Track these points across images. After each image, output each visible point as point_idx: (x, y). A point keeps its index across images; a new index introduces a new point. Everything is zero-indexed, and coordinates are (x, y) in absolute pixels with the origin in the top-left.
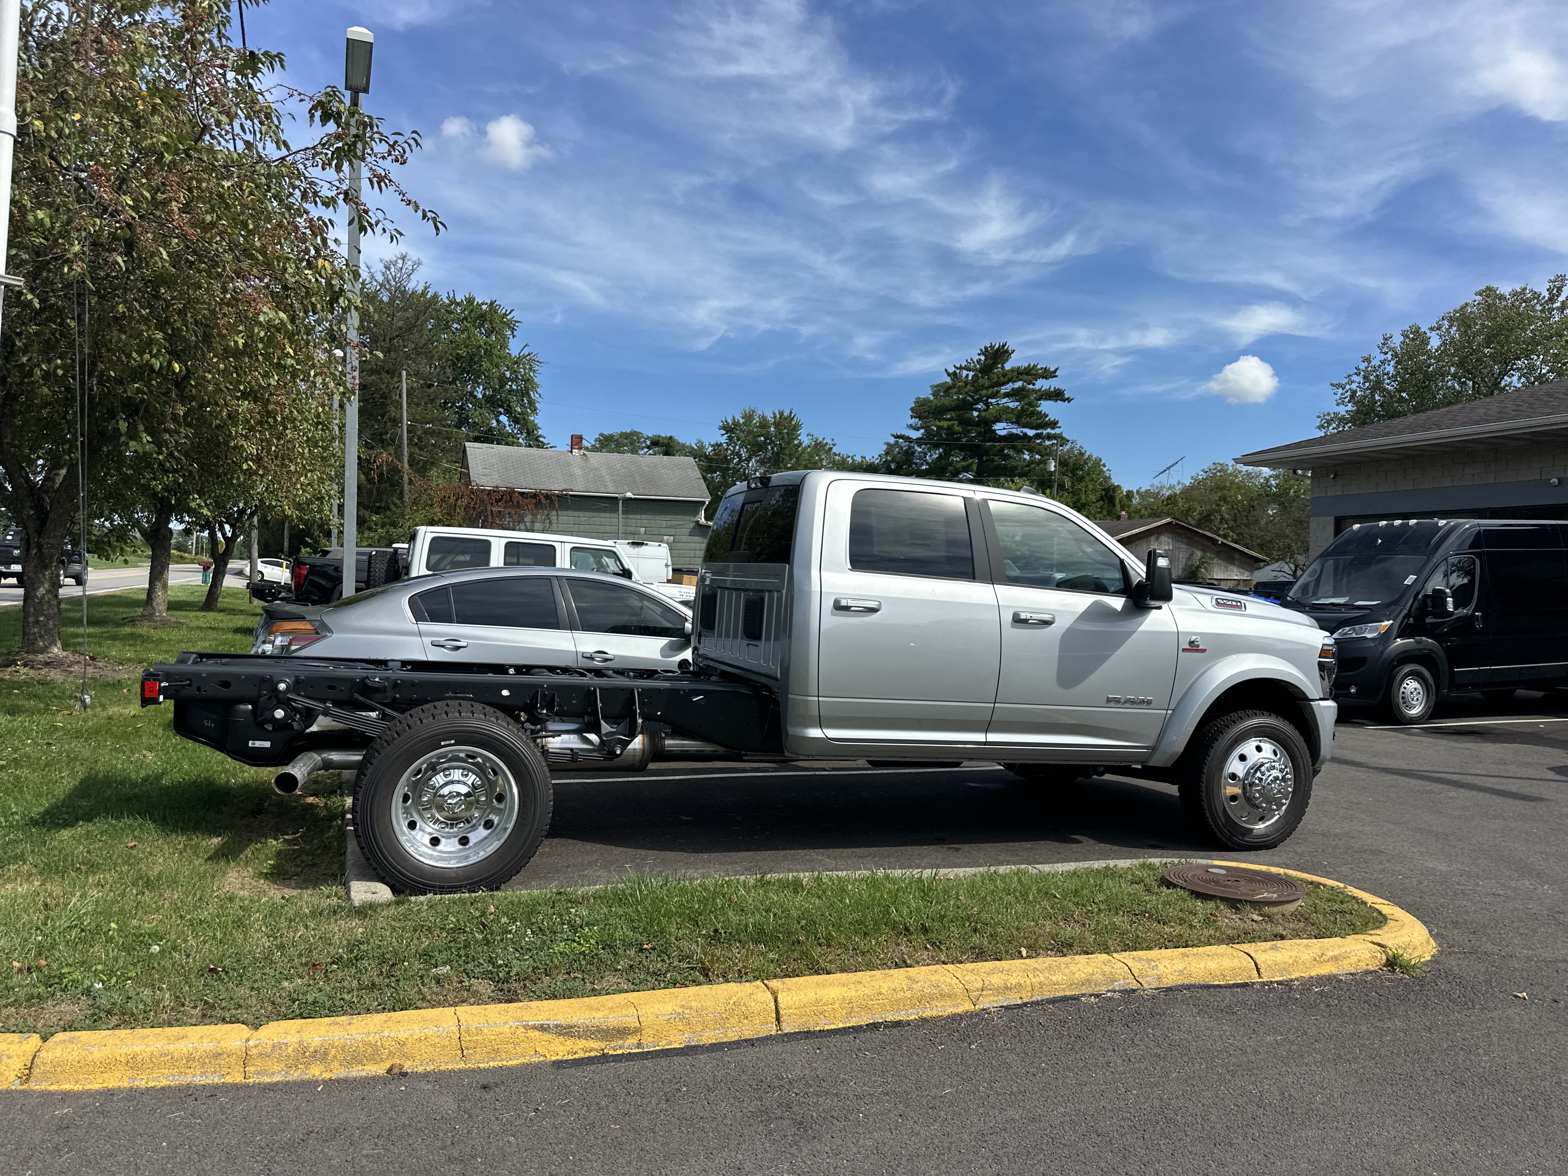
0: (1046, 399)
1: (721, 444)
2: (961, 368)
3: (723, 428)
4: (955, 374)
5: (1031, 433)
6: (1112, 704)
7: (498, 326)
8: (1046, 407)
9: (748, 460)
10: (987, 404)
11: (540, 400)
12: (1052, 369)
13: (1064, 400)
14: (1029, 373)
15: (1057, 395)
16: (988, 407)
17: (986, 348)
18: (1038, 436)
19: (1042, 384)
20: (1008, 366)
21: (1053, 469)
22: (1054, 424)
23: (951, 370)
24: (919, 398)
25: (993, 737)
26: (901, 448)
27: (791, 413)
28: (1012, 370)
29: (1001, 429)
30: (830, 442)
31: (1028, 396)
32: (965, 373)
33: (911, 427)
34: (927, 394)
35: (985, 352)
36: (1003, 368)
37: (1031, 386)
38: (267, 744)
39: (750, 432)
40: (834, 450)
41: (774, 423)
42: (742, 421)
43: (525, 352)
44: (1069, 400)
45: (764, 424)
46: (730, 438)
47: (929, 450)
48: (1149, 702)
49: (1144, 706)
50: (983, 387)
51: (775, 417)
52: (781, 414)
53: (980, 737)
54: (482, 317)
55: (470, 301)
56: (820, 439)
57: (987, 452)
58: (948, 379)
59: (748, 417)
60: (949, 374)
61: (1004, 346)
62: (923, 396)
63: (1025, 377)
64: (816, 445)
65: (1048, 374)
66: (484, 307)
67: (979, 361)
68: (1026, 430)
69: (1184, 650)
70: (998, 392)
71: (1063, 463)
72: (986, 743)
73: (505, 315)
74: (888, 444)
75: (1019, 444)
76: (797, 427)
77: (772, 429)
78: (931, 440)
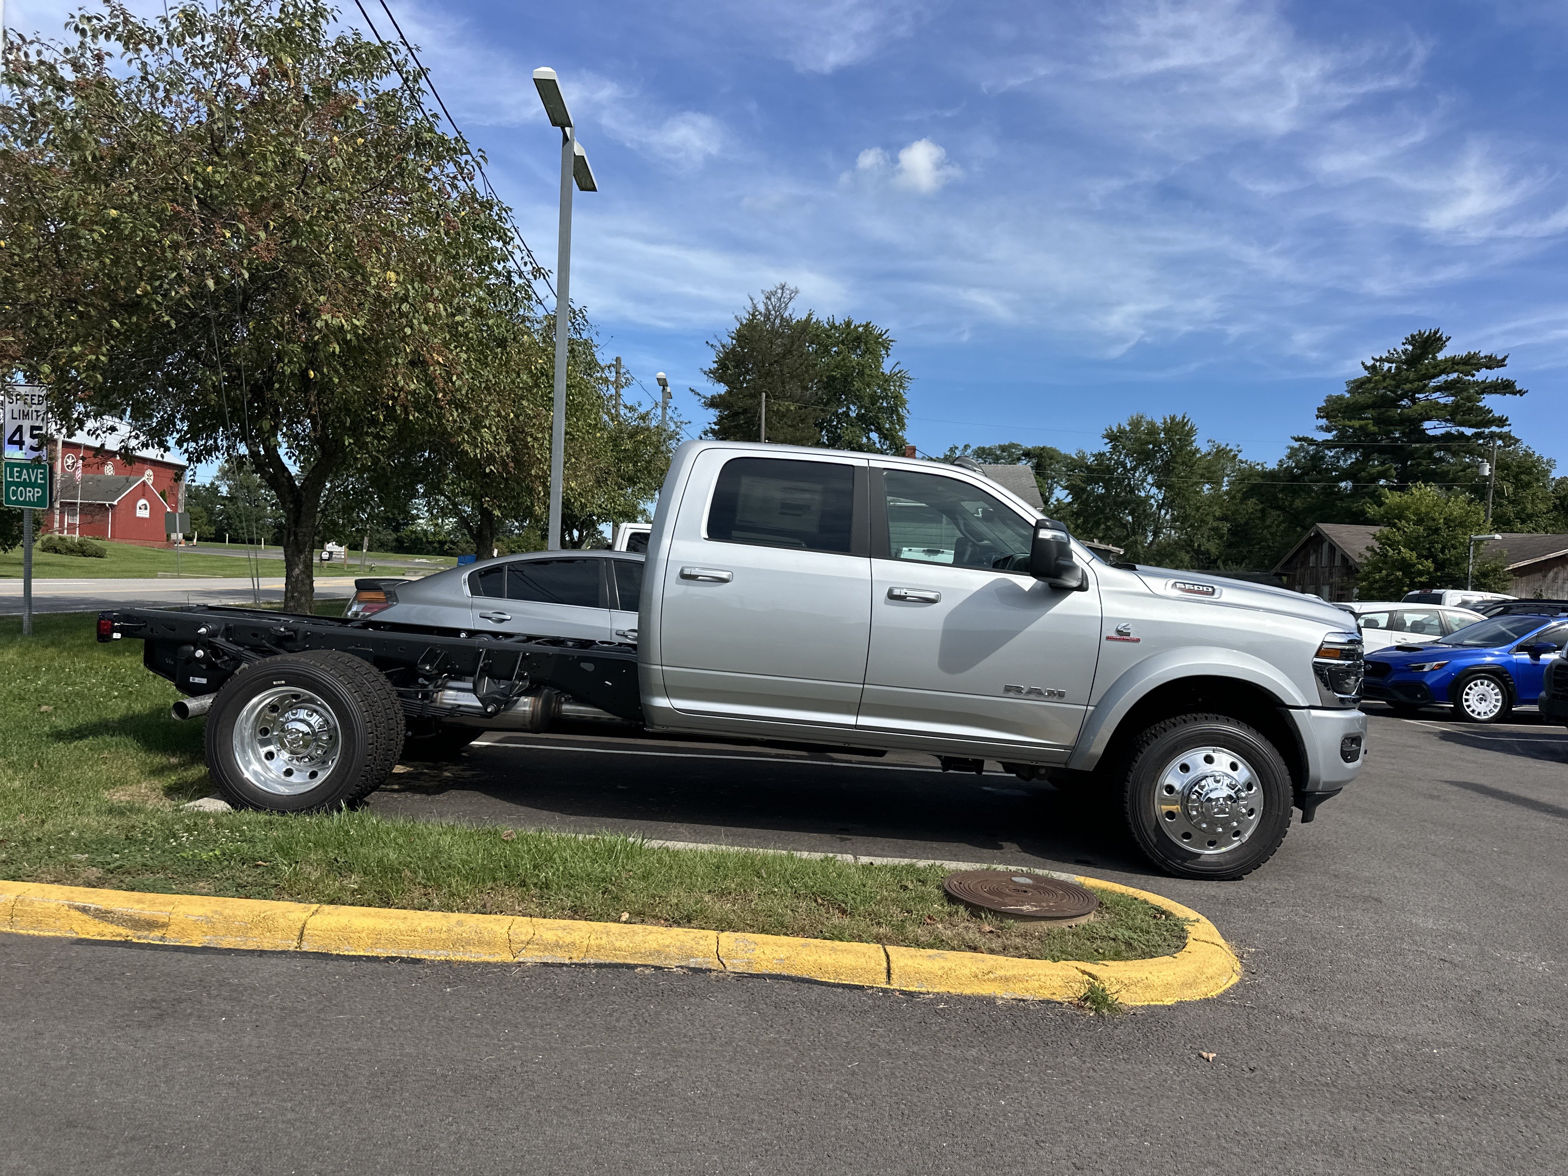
0: (1491, 393)
1: (1104, 454)
2: (1381, 360)
3: (1107, 436)
4: (1374, 367)
5: (1469, 431)
6: (1011, 694)
7: (872, 345)
8: (1491, 402)
9: (1134, 469)
10: (1414, 401)
11: (908, 415)
12: (1499, 358)
13: (1515, 393)
14: (1470, 363)
15: (1506, 387)
16: (1414, 403)
17: (1413, 336)
18: (1478, 436)
19: (1482, 375)
20: (1440, 356)
21: (1487, 473)
22: (1501, 422)
23: (1370, 363)
24: (1331, 396)
25: (864, 721)
26: (1308, 452)
27: (1184, 417)
28: (1446, 360)
29: (1433, 428)
30: (1235, 449)
31: (1467, 390)
32: (1386, 366)
33: (1320, 428)
34: (1342, 391)
35: (1412, 340)
36: (1434, 358)
37: (1469, 378)
38: (204, 681)
39: (1138, 440)
40: (1240, 457)
41: (1164, 430)
42: (1128, 428)
43: (896, 370)
44: (1521, 393)
45: (1152, 431)
46: (1114, 448)
47: (1343, 454)
48: (1061, 695)
49: (1055, 699)
50: (1407, 380)
51: (1165, 423)
52: (1173, 419)
53: (850, 720)
54: (858, 339)
55: (848, 324)
56: (1223, 446)
57: (1411, 455)
58: (1366, 373)
59: (1136, 424)
60: (1366, 368)
61: (1436, 333)
62: (1335, 393)
63: (1461, 367)
64: (1218, 452)
65: (1492, 363)
66: (861, 329)
67: (1405, 352)
68: (1462, 429)
69: (1108, 638)
70: (1426, 386)
71: (1501, 466)
72: (856, 726)
73: (881, 335)
74: (1292, 448)
75: (1454, 445)
76: (1191, 432)
77: (1162, 435)
78: (1344, 443)
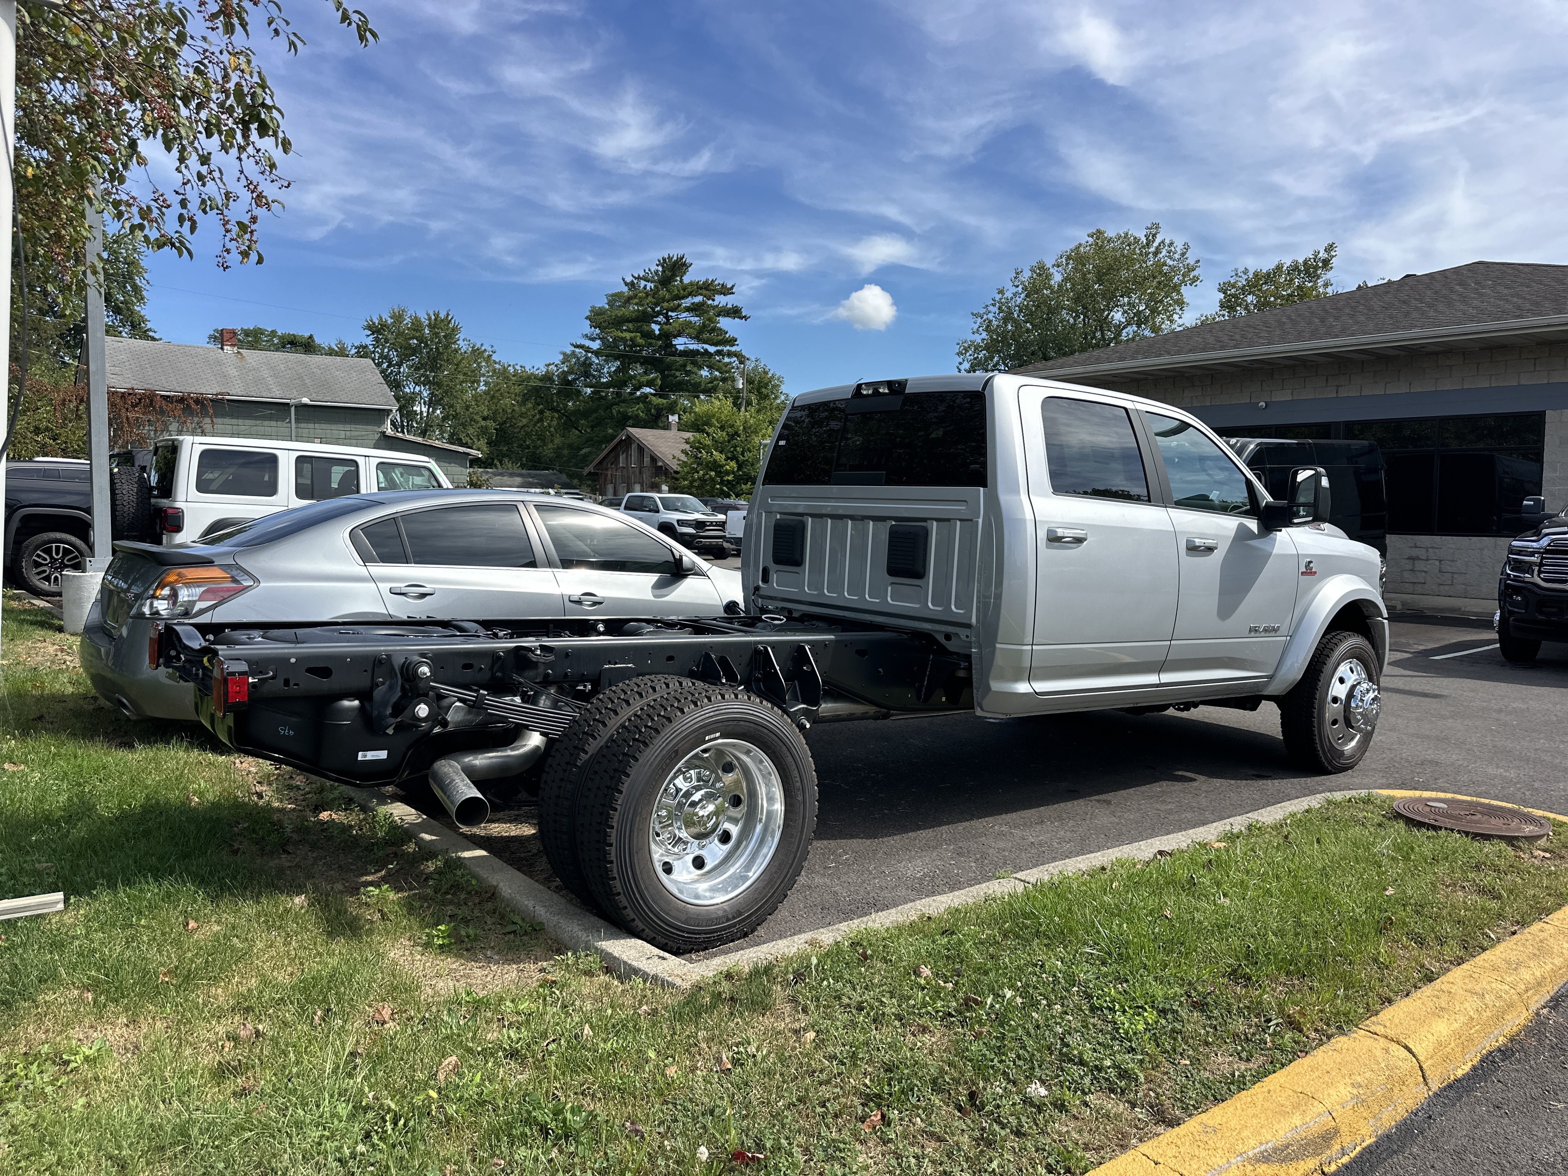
0: (724, 316)
1: (366, 346)
2: (639, 278)
3: (369, 327)
4: (632, 283)
5: (712, 349)
8: (725, 323)
9: (400, 365)
10: (667, 318)
12: (729, 286)
13: (741, 318)
14: (708, 288)
15: (735, 312)
16: (668, 320)
17: (664, 259)
18: (719, 353)
19: (720, 300)
20: (687, 279)
21: (741, 386)
22: (732, 341)
23: (629, 279)
24: (593, 307)
26: (578, 359)
27: (448, 315)
28: (691, 284)
29: (681, 343)
30: (490, 349)
31: (707, 312)
32: (643, 283)
33: (586, 336)
34: (602, 303)
35: (663, 263)
36: (681, 281)
37: (710, 302)
39: (400, 334)
40: (493, 358)
41: (429, 326)
42: (390, 321)
44: (746, 318)
45: (417, 325)
46: (377, 340)
47: (607, 361)
50: (664, 300)
51: (430, 319)
52: (437, 315)
56: (478, 345)
57: (669, 367)
58: (625, 289)
59: (398, 317)
60: (626, 284)
61: (682, 258)
62: (598, 305)
63: (704, 292)
64: (474, 351)
65: (726, 291)
67: (656, 272)
68: (706, 346)
70: (679, 305)
71: (750, 381)
74: (564, 354)
75: (699, 359)
76: (455, 330)
77: (427, 331)
78: (608, 352)
